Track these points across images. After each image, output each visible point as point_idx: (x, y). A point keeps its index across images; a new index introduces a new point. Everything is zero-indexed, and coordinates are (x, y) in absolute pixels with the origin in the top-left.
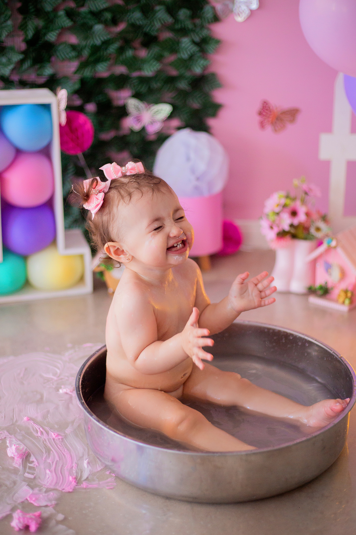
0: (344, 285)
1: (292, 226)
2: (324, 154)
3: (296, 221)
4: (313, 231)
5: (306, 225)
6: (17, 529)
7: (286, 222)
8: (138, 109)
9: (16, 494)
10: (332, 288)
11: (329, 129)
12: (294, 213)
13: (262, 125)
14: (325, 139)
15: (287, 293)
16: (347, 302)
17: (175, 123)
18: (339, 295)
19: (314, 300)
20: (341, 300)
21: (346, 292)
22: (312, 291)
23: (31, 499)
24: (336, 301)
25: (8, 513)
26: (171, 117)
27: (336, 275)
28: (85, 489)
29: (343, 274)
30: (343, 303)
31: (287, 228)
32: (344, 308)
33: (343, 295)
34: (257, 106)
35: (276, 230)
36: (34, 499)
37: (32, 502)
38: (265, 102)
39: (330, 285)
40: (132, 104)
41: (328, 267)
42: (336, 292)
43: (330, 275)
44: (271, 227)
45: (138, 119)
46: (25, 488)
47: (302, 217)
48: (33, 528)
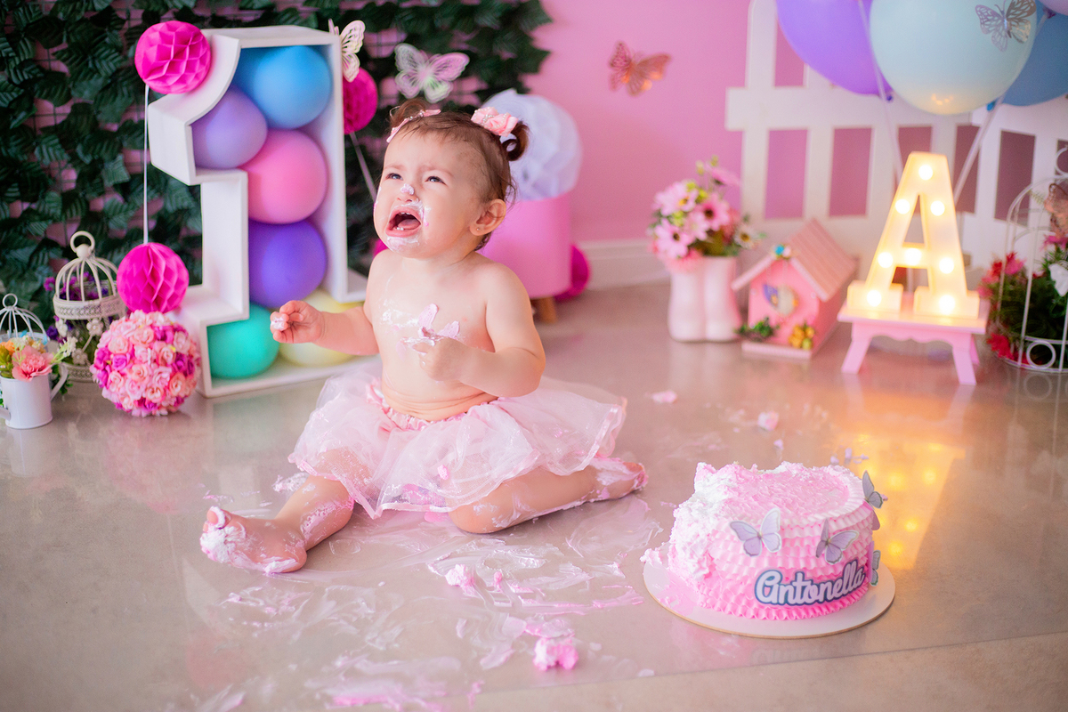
0: (798, 320)
1: (710, 232)
2: (732, 123)
3: (715, 225)
4: (738, 239)
5: (727, 232)
6: (544, 668)
7: (700, 228)
8: (413, 63)
9: (503, 629)
10: (778, 327)
11: (740, 82)
12: (709, 213)
13: (614, 83)
14: (734, 96)
15: (701, 342)
16: (807, 344)
17: (472, 84)
18: (793, 335)
19: (750, 348)
20: (796, 342)
21: (804, 328)
22: (743, 334)
23: (532, 631)
24: (791, 345)
25: (511, 651)
26: (465, 75)
27: (786, 303)
28: (602, 608)
29: (799, 303)
30: (801, 347)
31: (703, 236)
32: (805, 354)
33: (799, 333)
34: (609, 52)
35: (686, 239)
36: (537, 630)
37: (536, 634)
38: (621, 45)
39: (773, 323)
40: (405, 52)
41: (771, 294)
42: (785, 332)
43: (776, 305)
44: (676, 237)
45: (412, 78)
46: (509, 620)
47: (722, 218)
48: (569, 662)
